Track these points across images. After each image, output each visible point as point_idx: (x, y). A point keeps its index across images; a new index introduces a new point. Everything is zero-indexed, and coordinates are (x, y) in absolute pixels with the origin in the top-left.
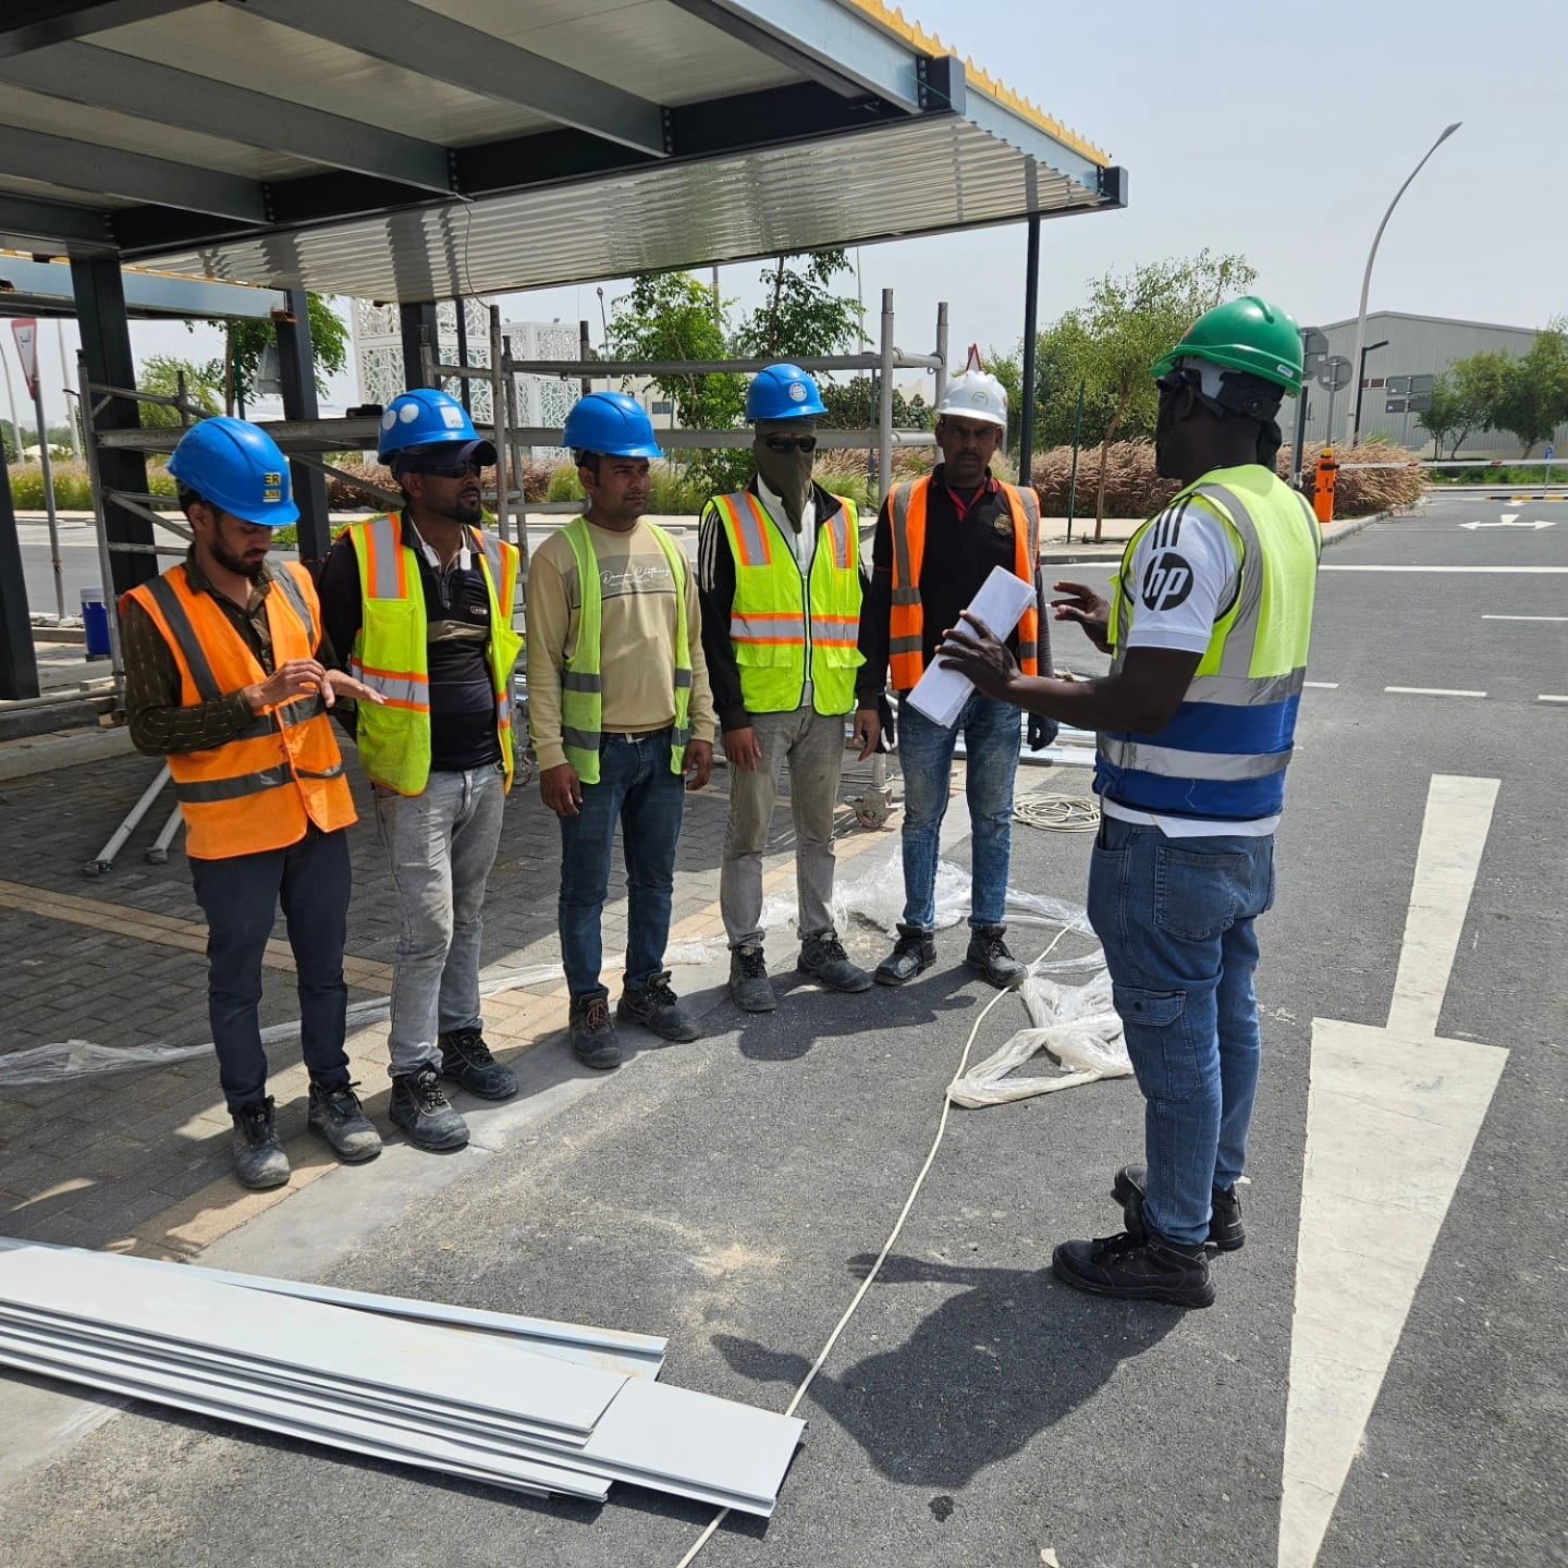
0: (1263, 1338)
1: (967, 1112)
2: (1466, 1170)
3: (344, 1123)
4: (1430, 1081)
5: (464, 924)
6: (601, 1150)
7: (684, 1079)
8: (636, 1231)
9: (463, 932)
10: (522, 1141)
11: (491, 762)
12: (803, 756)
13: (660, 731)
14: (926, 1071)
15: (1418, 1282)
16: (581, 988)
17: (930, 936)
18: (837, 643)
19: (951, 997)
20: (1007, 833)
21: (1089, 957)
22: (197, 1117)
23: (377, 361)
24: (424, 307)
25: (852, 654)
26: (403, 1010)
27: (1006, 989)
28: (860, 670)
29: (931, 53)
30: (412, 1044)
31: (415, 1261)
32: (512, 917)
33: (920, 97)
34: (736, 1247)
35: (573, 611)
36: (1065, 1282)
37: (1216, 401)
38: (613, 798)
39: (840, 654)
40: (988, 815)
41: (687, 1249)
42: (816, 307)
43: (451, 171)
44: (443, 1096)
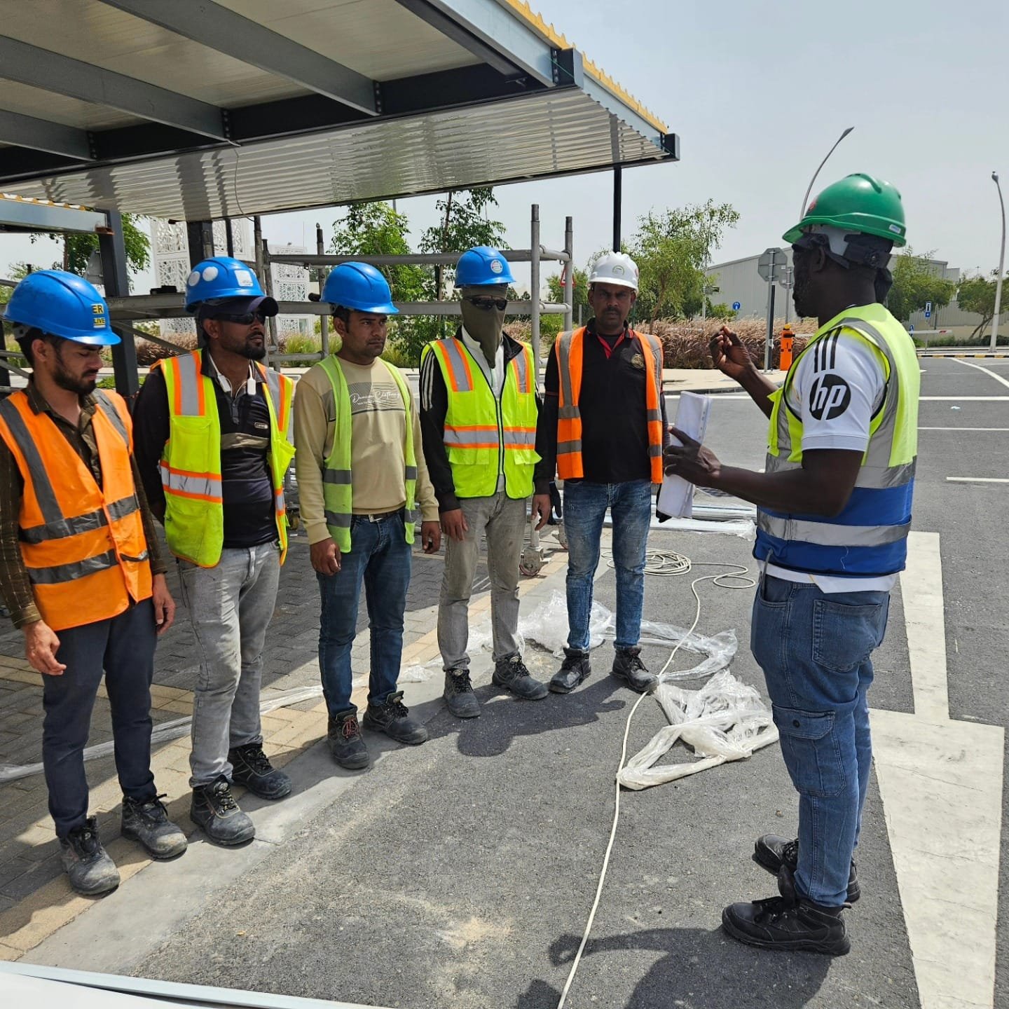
0: (895, 980)
1: (633, 793)
2: (1003, 826)
3: (156, 828)
4: (957, 754)
5: (249, 664)
6: (358, 839)
7: (417, 776)
8: (393, 910)
9: (248, 670)
10: (296, 834)
11: (270, 541)
12: (497, 528)
13: (394, 513)
14: (597, 761)
15: (995, 923)
16: (337, 707)
17: (587, 656)
18: (521, 447)
19: (606, 701)
20: (641, 580)
21: (698, 668)
22: (35, 825)
23: (170, 269)
24: (204, 225)
25: (532, 454)
26: (200, 734)
27: (645, 694)
28: (537, 465)
29: (560, 46)
30: (209, 761)
31: (214, 948)
32: (279, 650)
33: (554, 76)
34: (474, 920)
35: (330, 423)
36: (733, 937)
37: (843, 257)
38: (360, 563)
39: (524, 455)
40: (628, 569)
41: (435, 924)
42: (473, 226)
43: (225, 124)
44: (233, 800)
